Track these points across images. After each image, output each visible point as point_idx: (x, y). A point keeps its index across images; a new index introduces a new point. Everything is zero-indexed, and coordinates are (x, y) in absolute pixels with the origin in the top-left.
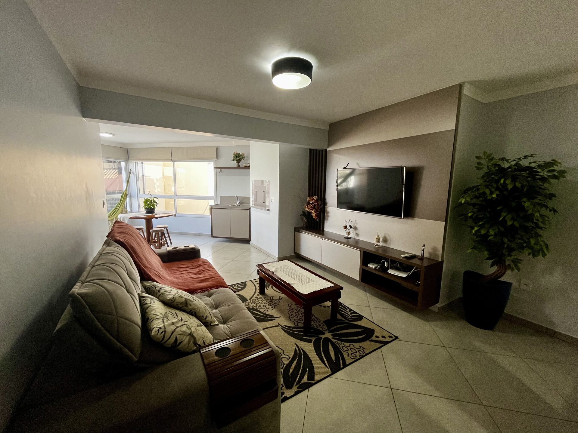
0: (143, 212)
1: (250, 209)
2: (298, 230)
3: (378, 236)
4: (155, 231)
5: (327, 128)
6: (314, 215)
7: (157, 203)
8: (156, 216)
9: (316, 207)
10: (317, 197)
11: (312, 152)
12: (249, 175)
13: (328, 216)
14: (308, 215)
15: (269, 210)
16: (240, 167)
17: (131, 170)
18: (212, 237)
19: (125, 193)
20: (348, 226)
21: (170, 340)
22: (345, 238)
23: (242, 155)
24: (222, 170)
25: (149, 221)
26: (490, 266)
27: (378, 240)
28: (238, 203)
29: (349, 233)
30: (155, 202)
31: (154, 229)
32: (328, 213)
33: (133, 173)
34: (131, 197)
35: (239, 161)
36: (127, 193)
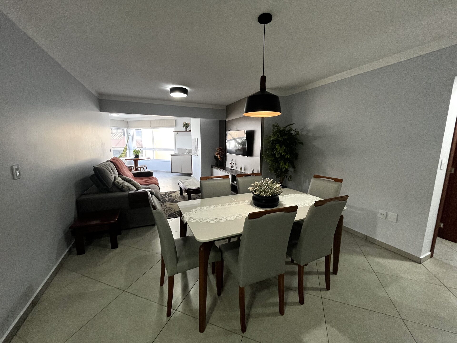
0: (133, 157)
1: (191, 156)
2: (212, 167)
3: (241, 167)
4: (139, 167)
5: (225, 108)
6: (219, 158)
7: (140, 152)
8: (140, 159)
9: (220, 153)
10: (221, 148)
11: (221, 122)
12: (191, 135)
13: (227, 159)
14: (216, 158)
15: (197, 156)
16: (188, 131)
17: (129, 134)
18: (172, 172)
19: (126, 147)
20: (232, 163)
21: (120, 185)
22: (231, 169)
23: (188, 124)
24: (179, 133)
25: (136, 161)
26: (275, 178)
27: (241, 169)
28: (187, 153)
29: (232, 167)
30: (139, 151)
31: (139, 166)
32: (227, 156)
33: (131, 135)
34: (129, 150)
35: (186, 127)
36: (127, 147)
